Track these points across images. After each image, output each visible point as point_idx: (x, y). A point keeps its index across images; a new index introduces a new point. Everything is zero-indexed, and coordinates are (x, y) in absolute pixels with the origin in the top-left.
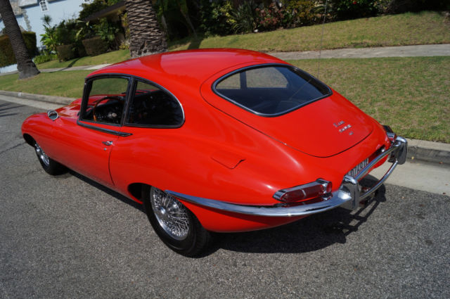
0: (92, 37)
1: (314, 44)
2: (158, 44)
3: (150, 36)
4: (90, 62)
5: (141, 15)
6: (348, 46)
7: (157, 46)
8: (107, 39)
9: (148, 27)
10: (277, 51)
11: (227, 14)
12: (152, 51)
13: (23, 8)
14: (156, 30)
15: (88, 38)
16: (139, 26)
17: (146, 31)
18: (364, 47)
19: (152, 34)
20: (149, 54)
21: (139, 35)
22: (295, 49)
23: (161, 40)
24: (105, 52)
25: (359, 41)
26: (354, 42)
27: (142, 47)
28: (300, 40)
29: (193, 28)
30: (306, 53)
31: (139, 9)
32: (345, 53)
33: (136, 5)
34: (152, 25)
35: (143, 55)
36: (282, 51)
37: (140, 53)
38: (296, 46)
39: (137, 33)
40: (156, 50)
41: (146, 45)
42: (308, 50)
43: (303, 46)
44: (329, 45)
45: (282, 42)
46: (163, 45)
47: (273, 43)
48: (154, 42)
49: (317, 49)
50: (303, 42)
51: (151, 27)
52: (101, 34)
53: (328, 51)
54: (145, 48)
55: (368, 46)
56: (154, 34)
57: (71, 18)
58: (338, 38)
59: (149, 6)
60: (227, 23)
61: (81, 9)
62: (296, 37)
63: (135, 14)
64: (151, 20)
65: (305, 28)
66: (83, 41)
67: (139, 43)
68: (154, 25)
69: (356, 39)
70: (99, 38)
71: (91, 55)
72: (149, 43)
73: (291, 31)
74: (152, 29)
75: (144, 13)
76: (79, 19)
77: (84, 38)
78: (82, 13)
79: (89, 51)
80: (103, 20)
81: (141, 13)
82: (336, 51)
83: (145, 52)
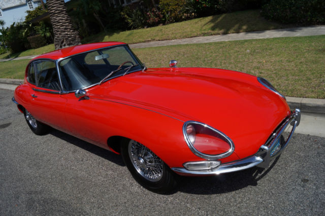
0: (34, 35)
1: (179, 35)
2: (74, 40)
3: (67, 35)
4: (34, 53)
5: (60, 21)
6: (200, 35)
7: (73, 41)
8: (45, 36)
9: (66, 29)
10: (157, 40)
11: (126, 16)
12: (69, 45)
14: (71, 31)
15: (32, 36)
16: (59, 28)
17: (64, 32)
18: (209, 35)
19: (69, 33)
20: (67, 46)
21: (60, 34)
22: (168, 38)
23: (75, 37)
24: (44, 45)
25: (206, 32)
26: (203, 32)
27: (62, 42)
28: (171, 32)
29: (103, 26)
30: (173, 41)
31: (59, 17)
32: (195, 40)
33: (56, 15)
34: (68, 27)
35: (63, 47)
36: (159, 40)
37: (61, 47)
38: (168, 37)
39: (59, 33)
40: (72, 44)
41: (65, 41)
42: (176, 38)
43: (173, 36)
44: (188, 35)
45: (160, 34)
46: (77, 41)
47: (155, 35)
48: (70, 38)
49: (181, 38)
50: (173, 33)
52: (41, 33)
53: (187, 39)
54: (64, 43)
55: (212, 35)
56: (70, 33)
57: (19, 21)
58: (194, 30)
59: (66, 14)
60: (126, 22)
61: (27, 14)
62: (169, 30)
63: (56, 21)
64: (67, 24)
65: (176, 24)
66: (28, 38)
67: (60, 40)
68: (70, 27)
69: (205, 30)
70: (39, 35)
71: (35, 48)
72: (67, 39)
73: (166, 26)
74: (68, 30)
75: (62, 20)
76: (25, 22)
77: (29, 36)
78: (27, 17)
79: (33, 45)
80: (41, 22)
81: (60, 19)
82: (192, 38)
83: (65, 45)
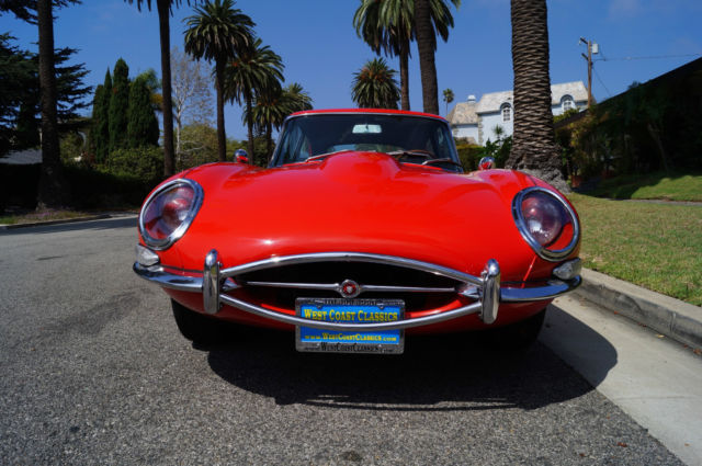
2: (543, 160)
3: (534, 147)
5: (528, 119)
7: (541, 162)
9: (534, 135)
12: (532, 167)
13: (480, 115)
14: (545, 141)
16: (522, 133)
17: (529, 141)
19: (538, 145)
20: (526, 170)
21: (521, 144)
23: (550, 155)
27: (519, 160)
34: (540, 133)
40: (536, 168)
41: (524, 158)
46: (550, 163)
48: (537, 156)
51: (538, 136)
54: (523, 162)
56: (541, 145)
59: (543, 107)
67: (517, 155)
68: (544, 133)
72: (529, 156)
74: (539, 138)
75: (532, 116)
83: (522, 167)
